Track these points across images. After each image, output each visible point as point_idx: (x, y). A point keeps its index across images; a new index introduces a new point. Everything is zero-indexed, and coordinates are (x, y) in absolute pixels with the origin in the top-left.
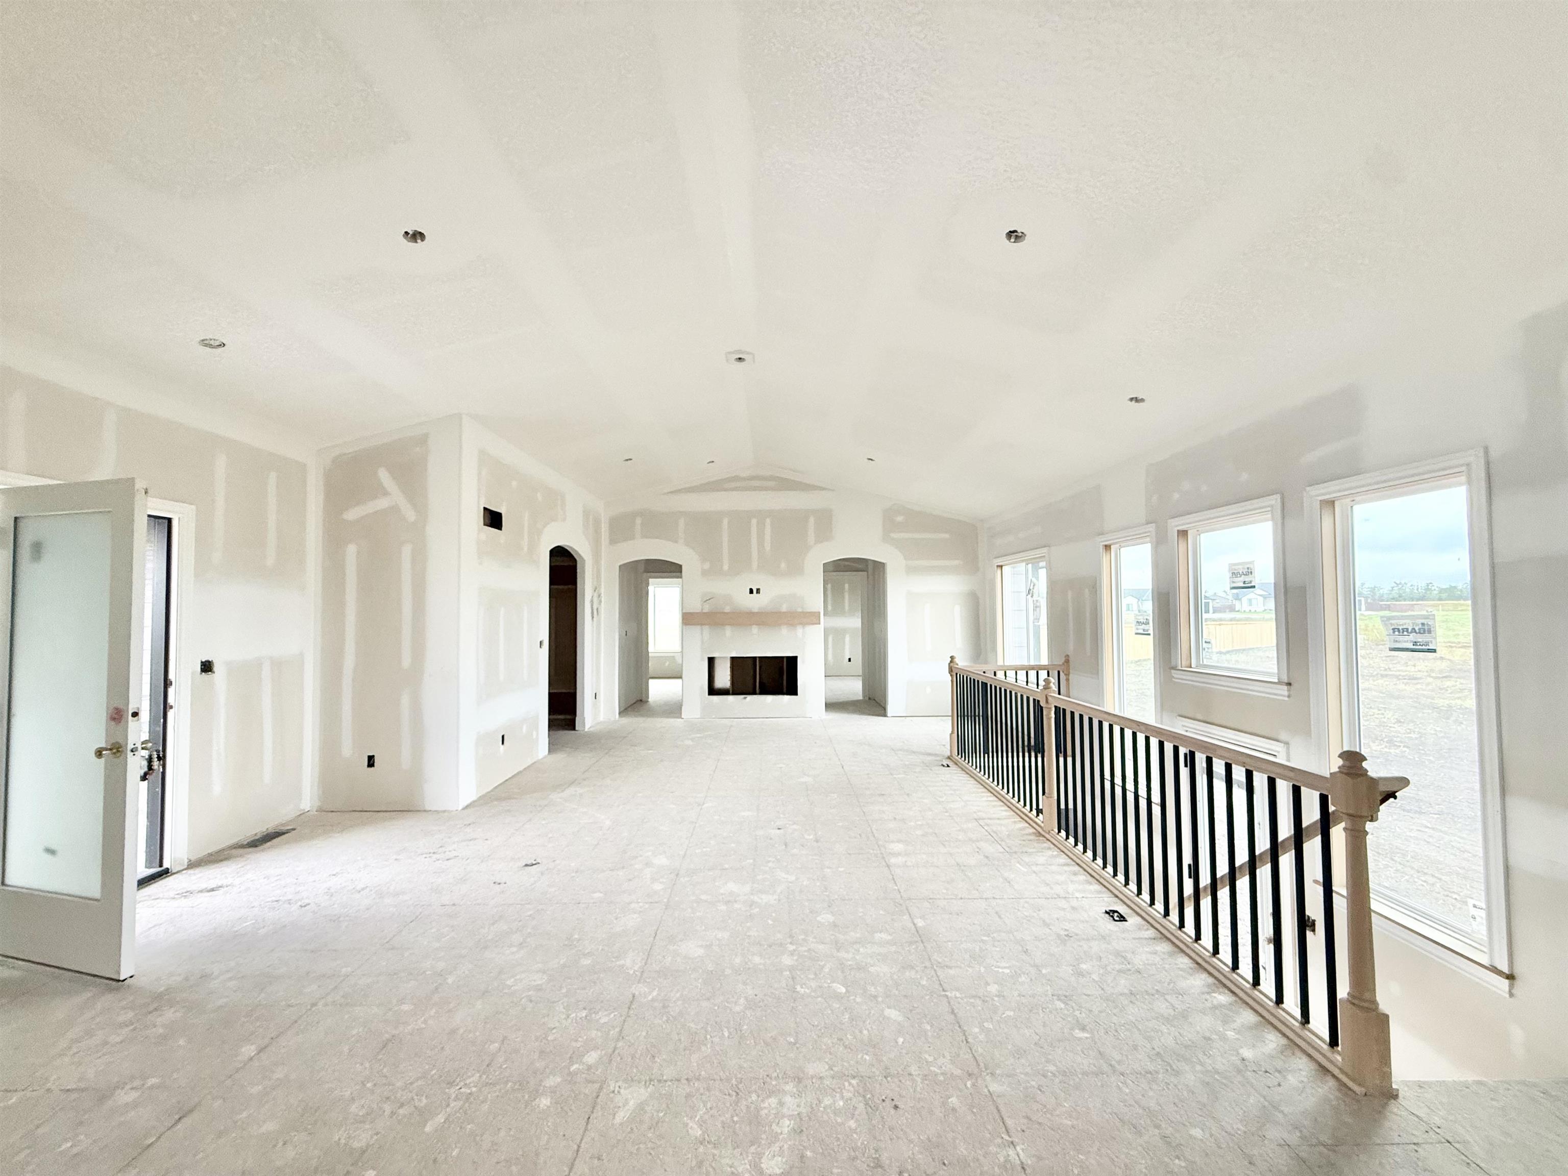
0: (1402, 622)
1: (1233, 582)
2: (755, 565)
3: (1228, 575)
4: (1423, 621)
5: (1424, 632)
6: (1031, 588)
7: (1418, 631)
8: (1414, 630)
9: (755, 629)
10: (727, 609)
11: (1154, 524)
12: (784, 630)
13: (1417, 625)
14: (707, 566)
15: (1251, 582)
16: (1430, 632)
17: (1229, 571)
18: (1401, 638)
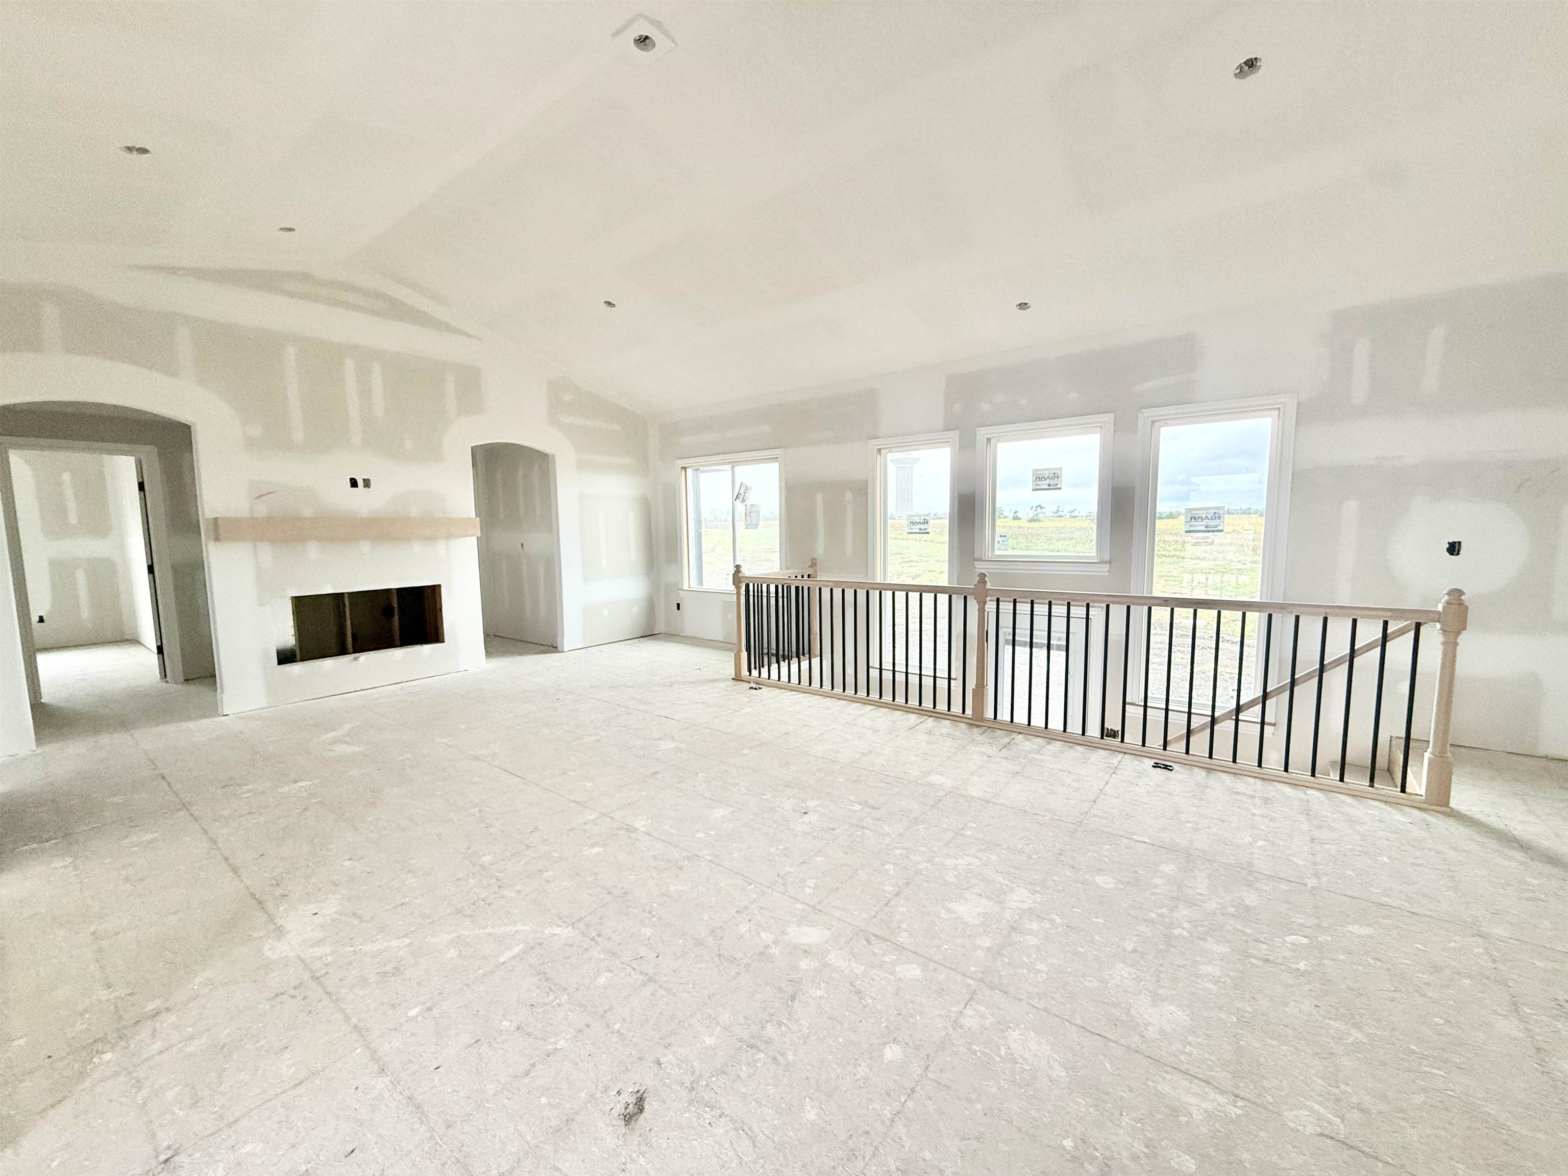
0: (1198, 512)
1: (1036, 485)
2: (357, 438)
3: (1031, 478)
4: (1215, 511)
5: (1215, 518)
6: (742, 492)
7: (1210, 518)
8: (1207, 518)
9: (365, 547)
10: (308, 512)
11: (957, 431)
12: (417, 548)
13: (1210, 513)
14: (256, 431)
15: (1057, 485)
16: (1219, 518)
17: (1033, 475)
18: (1196, 523)
